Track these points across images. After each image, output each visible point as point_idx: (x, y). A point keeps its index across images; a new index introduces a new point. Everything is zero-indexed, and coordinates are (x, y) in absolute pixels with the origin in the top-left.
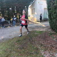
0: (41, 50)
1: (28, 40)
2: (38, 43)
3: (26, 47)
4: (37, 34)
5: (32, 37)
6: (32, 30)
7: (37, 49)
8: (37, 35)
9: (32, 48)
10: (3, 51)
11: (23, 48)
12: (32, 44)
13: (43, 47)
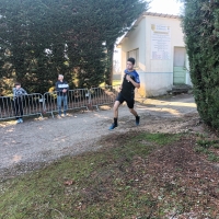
0: (166, 207)
1: (113, 168)
3: (109, 197)
4: (150, 144)
5: (132, 155)
6: (128, 130)
8: (150, 148)
9: (130, 199)
10: (18, 211)
12: (132, 185)
13: (174, 197)
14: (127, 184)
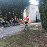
0: (35, 46)
1: (24, 38)
2: (33, 40)
3: (23, 44)
6: (27, 29)
7: (33, 45)
8: (31, 33)
11: (20, 45)
13: (37, 44)
14: (27, 41)
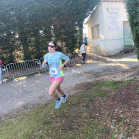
0: (116, 134)
1: (82, 106)
2: (109, 115)
3: (79, 126)
4: (107, 89)
5: (95, 97)
8: (106, 92)
9: (92, 128)
10: (23, 136)
11: (71, 128)
12: (94, 118)
13: (121, 126)
14: (91, 117)
